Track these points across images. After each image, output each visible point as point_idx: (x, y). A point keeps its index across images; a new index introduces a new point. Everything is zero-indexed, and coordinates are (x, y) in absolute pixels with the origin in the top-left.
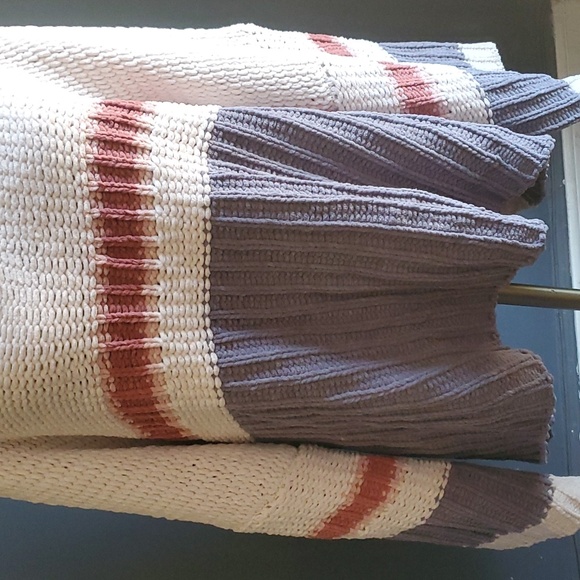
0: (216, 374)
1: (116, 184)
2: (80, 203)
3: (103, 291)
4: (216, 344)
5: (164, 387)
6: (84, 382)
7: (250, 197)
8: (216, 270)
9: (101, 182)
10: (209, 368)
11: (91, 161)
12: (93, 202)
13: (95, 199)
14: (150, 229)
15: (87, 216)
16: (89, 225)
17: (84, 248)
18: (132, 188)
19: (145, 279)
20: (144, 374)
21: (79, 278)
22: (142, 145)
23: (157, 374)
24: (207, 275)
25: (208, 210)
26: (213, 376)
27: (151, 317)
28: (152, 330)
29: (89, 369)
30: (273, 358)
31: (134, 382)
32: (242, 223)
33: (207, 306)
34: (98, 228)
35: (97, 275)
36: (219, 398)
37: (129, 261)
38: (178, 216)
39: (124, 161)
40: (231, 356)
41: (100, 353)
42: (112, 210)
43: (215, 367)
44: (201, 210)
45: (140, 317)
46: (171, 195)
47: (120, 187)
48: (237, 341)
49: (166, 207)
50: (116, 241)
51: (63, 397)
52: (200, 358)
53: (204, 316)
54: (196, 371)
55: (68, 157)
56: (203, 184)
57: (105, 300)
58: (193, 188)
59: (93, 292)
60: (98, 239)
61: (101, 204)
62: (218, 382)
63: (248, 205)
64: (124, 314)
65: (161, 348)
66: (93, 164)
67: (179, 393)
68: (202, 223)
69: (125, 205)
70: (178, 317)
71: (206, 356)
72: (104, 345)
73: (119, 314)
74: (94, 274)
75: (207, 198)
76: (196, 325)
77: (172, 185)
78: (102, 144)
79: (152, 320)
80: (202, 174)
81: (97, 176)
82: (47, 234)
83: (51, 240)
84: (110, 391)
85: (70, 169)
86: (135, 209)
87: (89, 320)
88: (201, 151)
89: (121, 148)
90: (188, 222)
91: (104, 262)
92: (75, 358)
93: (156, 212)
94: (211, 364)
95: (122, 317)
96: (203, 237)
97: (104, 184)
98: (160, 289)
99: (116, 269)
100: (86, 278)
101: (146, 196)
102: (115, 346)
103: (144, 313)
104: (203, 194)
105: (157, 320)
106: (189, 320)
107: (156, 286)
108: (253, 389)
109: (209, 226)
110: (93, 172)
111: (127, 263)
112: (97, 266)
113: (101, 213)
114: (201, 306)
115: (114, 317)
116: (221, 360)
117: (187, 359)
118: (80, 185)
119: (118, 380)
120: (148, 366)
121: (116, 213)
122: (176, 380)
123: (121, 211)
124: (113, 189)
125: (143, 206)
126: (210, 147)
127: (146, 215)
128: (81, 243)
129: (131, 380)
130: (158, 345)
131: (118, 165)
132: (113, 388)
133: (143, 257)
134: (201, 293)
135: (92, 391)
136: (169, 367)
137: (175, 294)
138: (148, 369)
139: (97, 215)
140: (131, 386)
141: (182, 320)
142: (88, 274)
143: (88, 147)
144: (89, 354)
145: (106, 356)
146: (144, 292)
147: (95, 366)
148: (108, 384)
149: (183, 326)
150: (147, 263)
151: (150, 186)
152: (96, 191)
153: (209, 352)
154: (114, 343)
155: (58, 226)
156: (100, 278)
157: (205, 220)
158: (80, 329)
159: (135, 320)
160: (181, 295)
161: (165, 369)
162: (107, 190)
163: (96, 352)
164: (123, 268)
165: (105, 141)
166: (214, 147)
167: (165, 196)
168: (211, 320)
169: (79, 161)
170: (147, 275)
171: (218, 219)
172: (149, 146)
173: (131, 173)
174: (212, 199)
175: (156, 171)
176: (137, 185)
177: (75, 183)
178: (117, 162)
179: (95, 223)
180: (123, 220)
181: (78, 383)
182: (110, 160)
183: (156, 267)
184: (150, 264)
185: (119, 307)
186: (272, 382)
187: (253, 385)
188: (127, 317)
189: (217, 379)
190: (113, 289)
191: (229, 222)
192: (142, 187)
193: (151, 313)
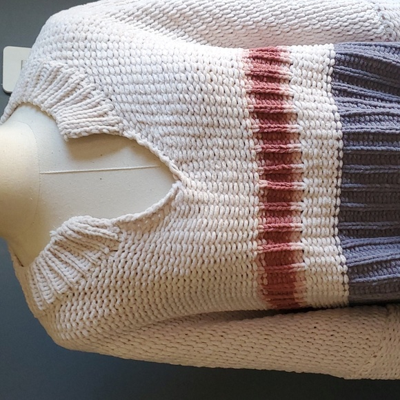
0: (345, 272)
1: (272, 126)
2: (246, 142)
3: (263, 207)
4: (343, 249)
5: (304, 282)
6: (245, 275)
7: (373, 131)
8: (346, 190)
9: (260, 125)
10: (340, 267)
11: (252, 110)
12: (256, 140)
13: (257, 138)
14: (298, 159)
15: (253, 151)
16: (254, 158)
17: (251, 175)
18: (284, 128)
19: (293, 198)
20: (291, 271)
21: (247, 198)
22: (286, 93)
23: (300, 272)
24: (338, 194)
25: (341, 142)
26: (343, 274)
27: (296, 227)
28: (295, 237)
29: (250, 266)
30: (389, 258)
31: (282, 278)
32: (368, 150)
33: (337, 219)
34: (260, 160)
35: (260, 195)
36: (345, 290)
37: (283, 184)
38: (319, 147)
39: (276, 108)
40: (355, 258)
41: (258, 254)
42: (270, 146)
43: (345, 266)
44: (336, 142)
45: (288, 228)
46: (313, 131)
47: (275, 127)
48: (358, 246)
49: (309, 141)
50: (274, 170)
51: (228, 286)
52: (333, 259)
53: (334, 227)
54: (329, 270)
55: (235, 109)
56: (336, 121)
57: (264, 214)
58: (328, 124)
59: (257, 209)
60: (260, 168)
61: (261, 142)
62: (346, 278)
63: (371, 137)
64: (277, 225)
65: (303, 251)
66: (253, 112)
67: (315, 287)
68: (336, 152)
69: (279, 141)
70: (316, 227)
71: (337, 257)
72: (261, 248)
73: (273, 224)
74: (258, 195)
75: (340, 132)
76: (328, 234)
77: (313, 123)
78: (258, 96)
79: (297, 229)
80: (333, 112)
81: (257, 120)
82: (224, 166)
83: (228, 170)
84: (263, 284)
85: (237, 117)
86: (286, 144)
87: (252, 230)
88: (327, 92)
89: (272, 97)
90: (326, 152)
91: (266, 185)
92: (240, 257)
93: (302, 145)
94: (341, 264)
95: (276, 227)
96: (337, 163)
97: (263, 126)
98: (304, 205)
99: (274, 190)
100: (252, 198)
101: (294, 133)
102: (269, 248)
103: (292, 224)
104: (337, 129)
105: (301, 229)
106: (323, 229)
107: (300, 203)
108: (374, 284)
109: (341, 154)
110: (254, 118)
111: (282, 185)
112: (260, 188)
113: (263, 148)
114: (332, 218)
115: (270, 227)
116: (349, 261)
117: (323, 259)
118: (246, 129)
119: (270, 276)
120: (293, 265)
121: (273, 148)
122: (314, 277)
123: (277, 146)
124: (270, 130)
125: (292, 141)
126: (332, 88)
127: (295, 148)
128: (249, 172)
129: (280, 276)
130: (301, 248)
131: (272, 112)
132: (265, 282)
133: (292, 180)
134: (333, 209)
135: (250, 283)
136: (309, 266)
137: (315, 209)
138: (293, 268)
139: (260, 150)
140: (279, 280)
141: (319, 230)
142: (253, 195)
143: (249, 99)
144: (250, 254)
145: (262, 257)
146: (292, 208)
147: (254, 264)
148: (262, 278)
149: (319, 234)
150: (296, 185)
151: (296, 126)
152: (258, 133)
153: (339, 254)
154: (269, 246)
155: (232, 160)
156: (261, 198)
157: (338, 149)
158: (245, 236)
159: (285, 230)
160: (320, 210)
161: (306, 268)
162: (265, 131)
163: (256, 253)
164: (279, 190)
165: (260, 94)
166: (334, 87)
167: (308, 132)
168: (339, 230)
169: (243, 111)
170: (295, 194)
171: (348, 148)
172: (291, 93)
173: (281, 117)
174: (344, 133)
175: (300, 113)
176: (287, 125)
177: (242, 127)
178: (271, 109)
179: (258, 157)
180: (278, 153)
181: (240, 276)
182: (266, 108)
183: (302, 188)
184: (298, 186)
185: (273, 219)
186: (389, 279)
187: (374, 281)
188: (280, 227)
189: (346, 276)
190: (270, 206)
191: (357, 150)
192: (291, 127)
193: (296, 224)
